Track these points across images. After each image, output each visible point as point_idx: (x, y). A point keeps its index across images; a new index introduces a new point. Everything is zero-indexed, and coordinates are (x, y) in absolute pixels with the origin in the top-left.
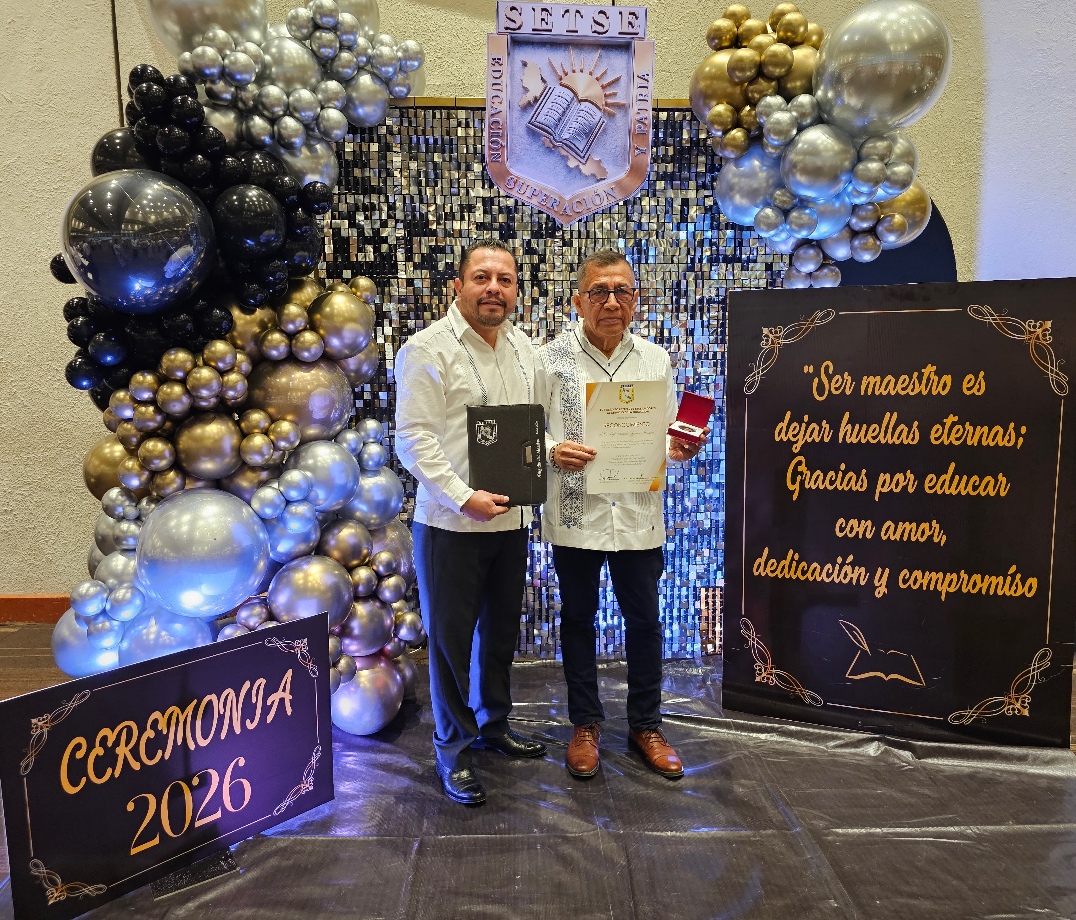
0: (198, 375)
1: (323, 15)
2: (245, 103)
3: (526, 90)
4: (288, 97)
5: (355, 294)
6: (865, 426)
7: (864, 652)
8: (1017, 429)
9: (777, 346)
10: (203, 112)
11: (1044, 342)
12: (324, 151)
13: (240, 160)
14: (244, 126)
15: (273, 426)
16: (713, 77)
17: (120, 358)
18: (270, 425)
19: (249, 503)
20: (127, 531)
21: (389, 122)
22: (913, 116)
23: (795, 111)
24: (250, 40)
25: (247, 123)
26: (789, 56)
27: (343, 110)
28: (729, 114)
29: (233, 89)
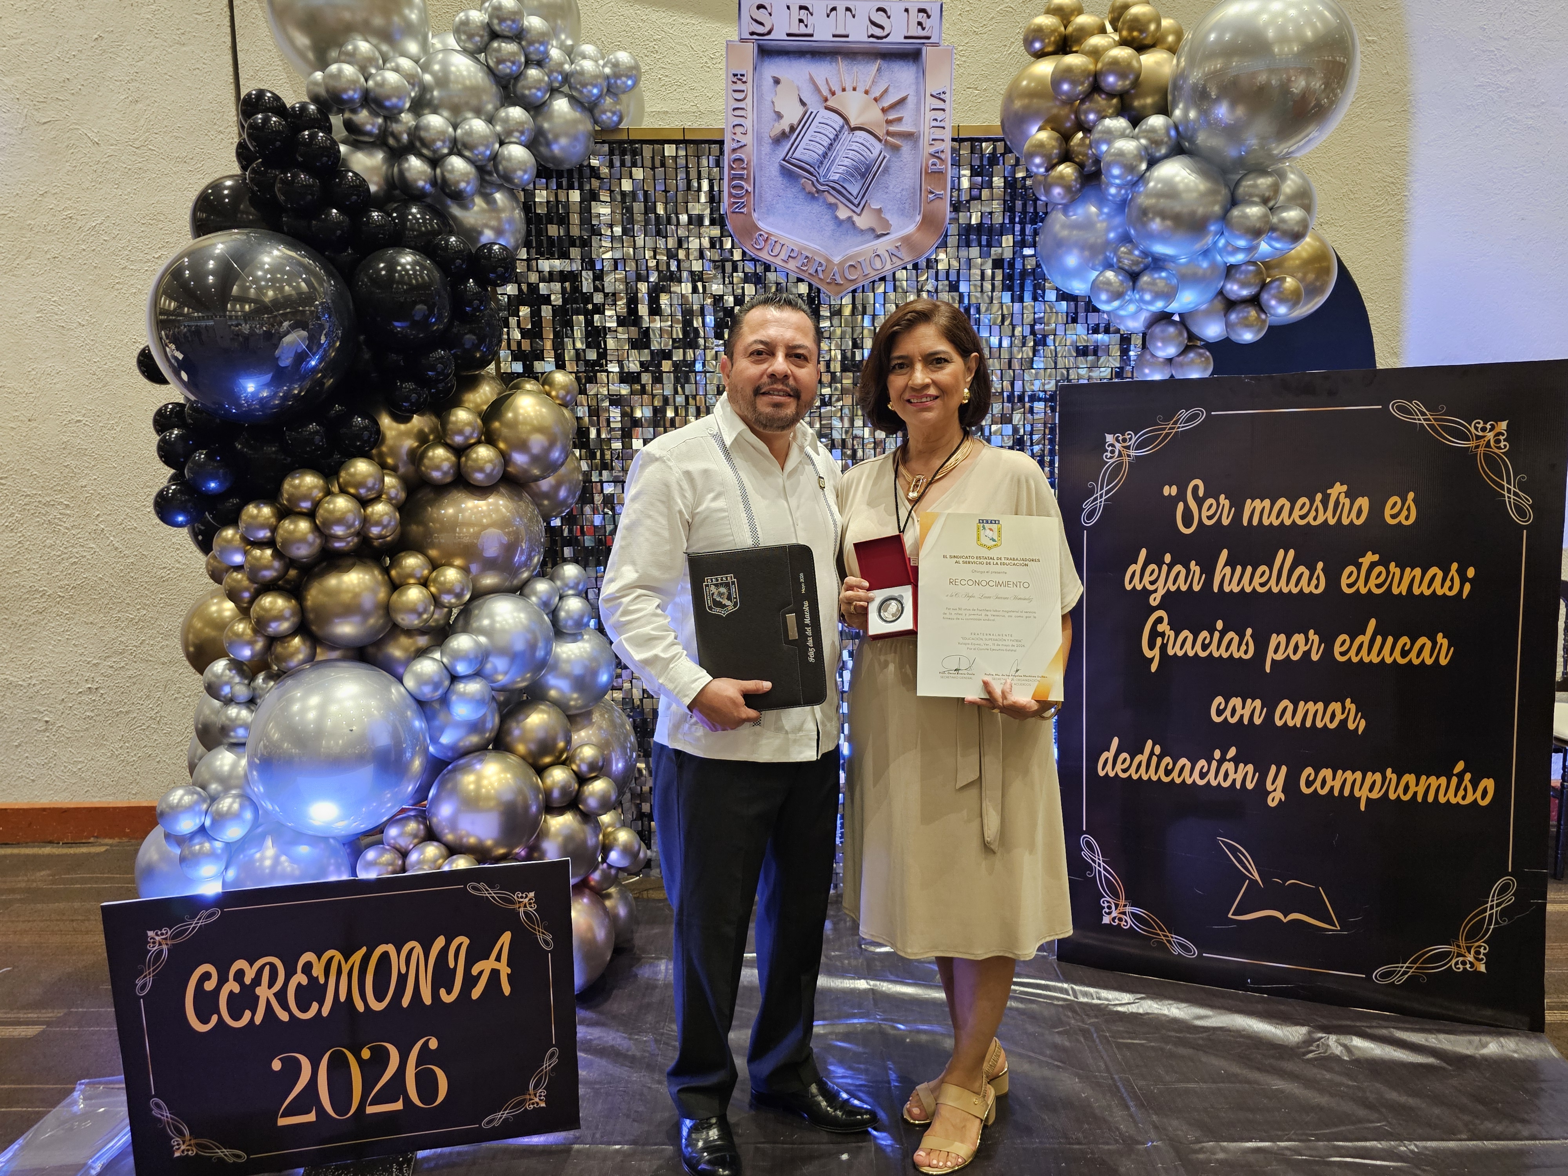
0: (331, 506)
1: (502, 20)
2: (397, 138)
3: (779, 116)
4: (455, 128)
5: (548, 394)
6: (1249, 569)
7: (1253, 882)
8: (1462, 573)
9: (1126, 460)
10: (339, 151)
11: (1497, 451)
12: (507, 202)
13: (390, 215)
14: (396, 169)
15: (434, 574)
16: (1032, 94)
17: (227, 484)
18: (431, 573)
19: (401, 681)
20: (236, 718)
21: (595, 162)
22: (1309, 140)
23: (1144, 137)
24: (404, 54)
25: (399, 165)
26: (1135, 64)
27: (531, 145)
28: (1054, 143)
29: (380, 120)
